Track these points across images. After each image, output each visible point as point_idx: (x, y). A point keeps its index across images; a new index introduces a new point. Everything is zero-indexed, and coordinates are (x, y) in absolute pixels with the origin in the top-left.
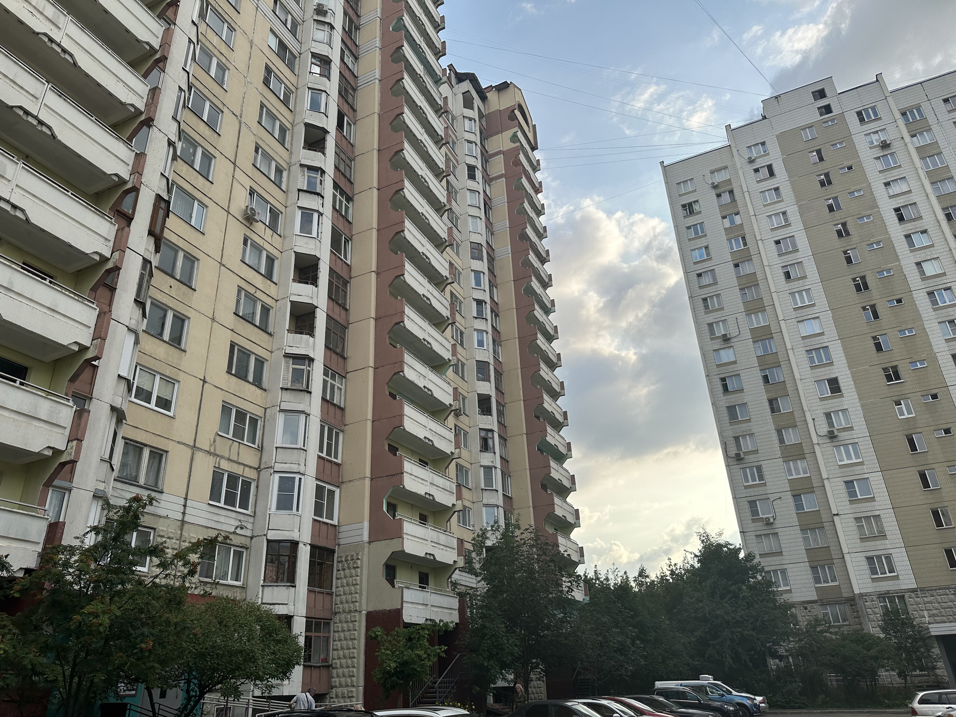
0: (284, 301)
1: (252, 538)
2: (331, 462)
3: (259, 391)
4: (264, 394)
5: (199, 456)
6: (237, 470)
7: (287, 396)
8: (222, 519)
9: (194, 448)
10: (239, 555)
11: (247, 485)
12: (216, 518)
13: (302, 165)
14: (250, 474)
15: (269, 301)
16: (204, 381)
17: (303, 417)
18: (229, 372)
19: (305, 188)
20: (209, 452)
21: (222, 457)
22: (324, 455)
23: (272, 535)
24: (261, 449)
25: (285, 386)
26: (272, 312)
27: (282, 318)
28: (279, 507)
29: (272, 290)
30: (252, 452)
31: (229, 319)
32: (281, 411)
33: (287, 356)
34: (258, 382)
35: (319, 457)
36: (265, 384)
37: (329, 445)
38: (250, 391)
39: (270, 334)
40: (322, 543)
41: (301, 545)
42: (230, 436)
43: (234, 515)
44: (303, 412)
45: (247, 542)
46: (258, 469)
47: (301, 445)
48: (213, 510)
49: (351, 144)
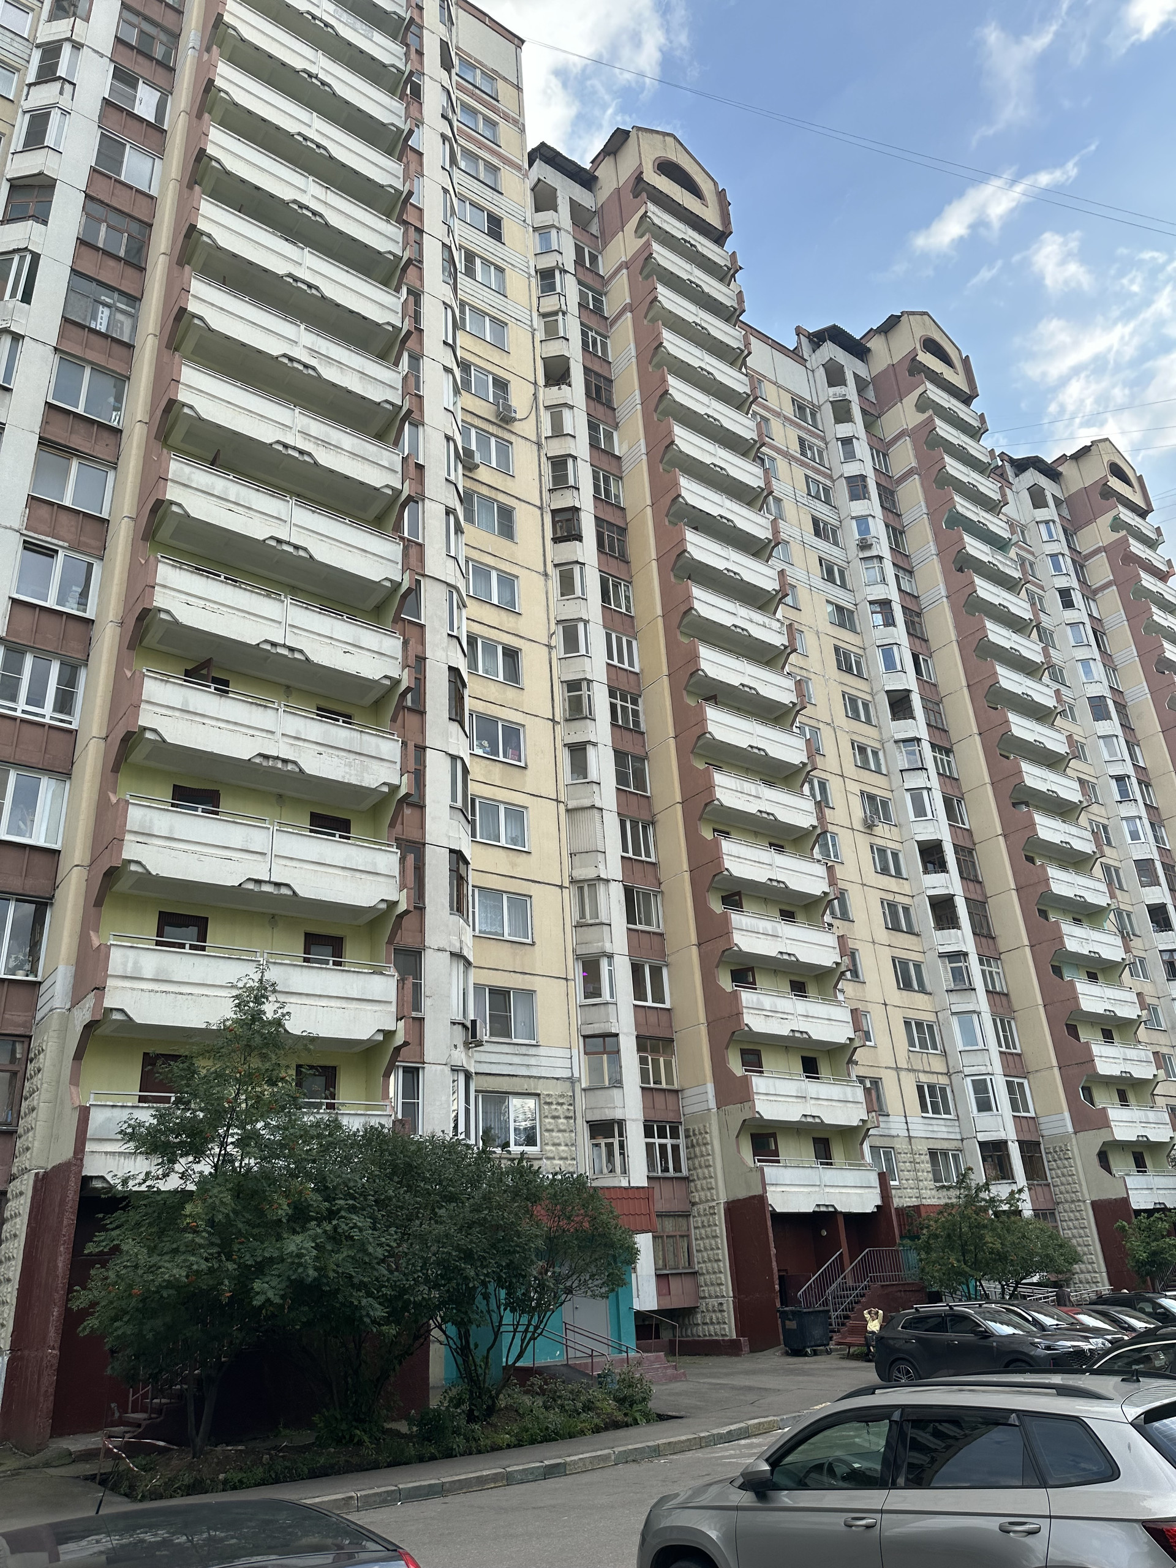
0: (920, 897)
1: (962, 1140)
2: (1012, 1054)
3: (926, 997)
4: (931, 998)
5: (903, 1074)
6: (933, 1079)
7: (954, 998)
8: (935, 1128)
9: (897, 1069)
10: (955, 1157)
11: (943, 1090)
12: (930, 1128)
13: (896, 742)
14: (943, 1080)
15: (906, 901)
16: (886, 1005)
17: (975, 1016)
18: (899, 988)
19: (907, 767)
20: (908, 1070)
21: (919, 1071)
22: (1004, 1049)
23: (982, 1137)
24: (945, 1054)
25: (949, 988)
26: (912, 911)
27: (925, 917)
28: (980, 1110)
29: (906, 888)
30: (938, 1058)
31: (883, 935)
32: (953, 1014)
33: (941, 956)
34: (922, 990)
35: (1001, 1052)
36: (929, 988)
37: (1005, 1037)
38: (920, 1000)
39: (918, 935)
40: (1027, 1137)
41: (1010, 1143)
42: (918, 1049)
43: (942, 1122)
44: (974, 1012)
45: (958, 1144)
46: (948, 1074)
47: (981, 1046)
48: (926, 1121)
49: (935, 685)
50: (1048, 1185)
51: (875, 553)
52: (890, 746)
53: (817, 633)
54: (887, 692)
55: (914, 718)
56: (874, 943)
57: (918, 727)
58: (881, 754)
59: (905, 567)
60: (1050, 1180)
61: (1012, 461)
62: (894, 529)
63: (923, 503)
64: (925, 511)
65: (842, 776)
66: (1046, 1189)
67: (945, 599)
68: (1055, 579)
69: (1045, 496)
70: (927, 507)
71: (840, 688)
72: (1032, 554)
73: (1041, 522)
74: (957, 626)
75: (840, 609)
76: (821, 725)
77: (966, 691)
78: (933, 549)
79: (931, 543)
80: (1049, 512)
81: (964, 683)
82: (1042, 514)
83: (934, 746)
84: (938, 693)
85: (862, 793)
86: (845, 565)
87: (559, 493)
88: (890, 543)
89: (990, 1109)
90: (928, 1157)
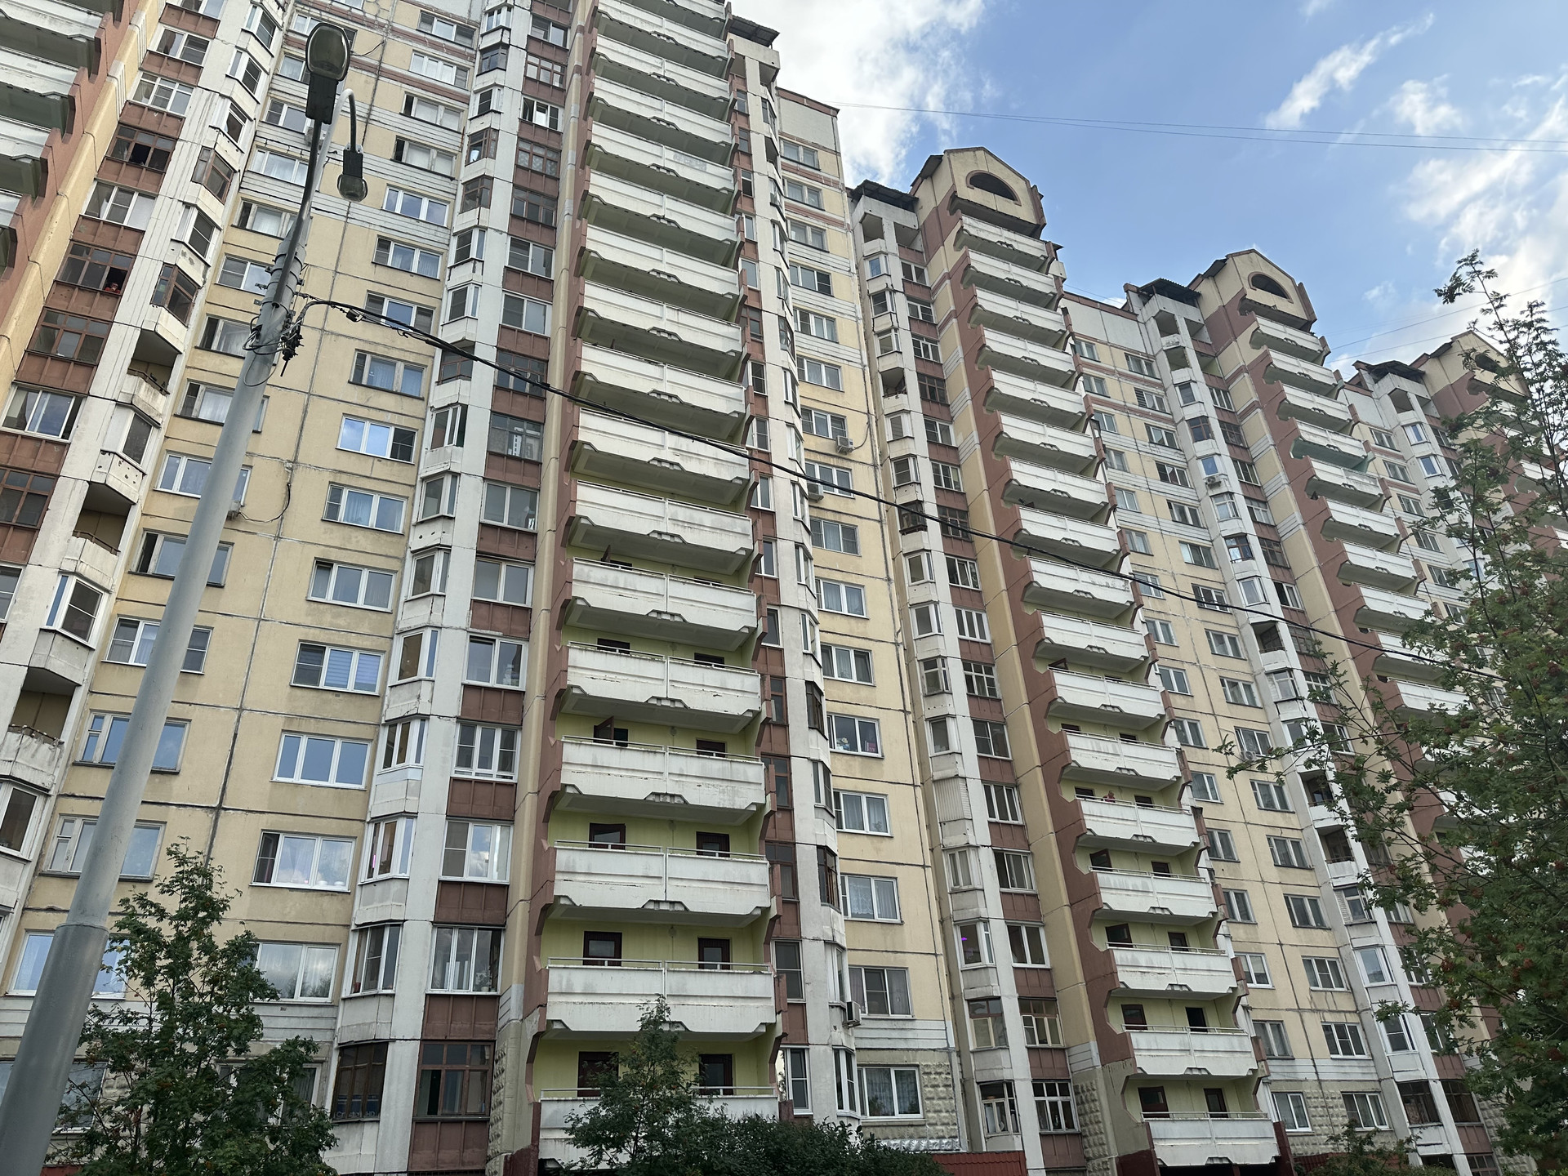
0: (1309, 830)
1: (1380, 1081)
2: (1425, 988)
3: (1325, 933)
4: (1331, 933)
5: (1306, 1015)
6: (1341, 1019)
7: (1355, 932)
8: (1348, 1070)
9: (1299, 1010)
10: (1374, 1100)
11: (1353, 1029)
12: (1342, 1070)
13: (1267, 674)
14: (1352, 1019)
15: (1295, 835)
16: (1281, 945)
17: (1379, 951)
18: (1295, 926)
19: (1281, 699)
20: (1312, 1010)
21: (1324, 1011)
23: (1400, 1078)
24: (1351, 991)
25: (1349, 922)
26: (1302, 845)
27: (1316, 851)
28: (1394, 1049)
29: (1293, 821)
30: (1343, 996)
31: (1273, 874)
32: (1355, 949)
33: (1337, 889)
34: (1321, 925)
35: (1412, 987)
36: (1328, 924)
38: (1318, 936)
39: (1311, 869)
40: (1451, 1076)
41: (1431, 1083)
42: (1321, 988)
43: (1355, 1063)
44: (1377, 946)
45: (1376, 1086)
46: (1357, 1012)
47: (1388, 981)
48: (1336, 1063)
49: (1303, 612)
50: (1482, 1126)
51: (1224, 489)
52: (1262, 678)
53: (1173, 575)
54: (1252, 624)
55: (1283, 649)
56: (1263, 881)
57: (1289, 656)
58: (1254, 687)
59: (1257, 497)
60: (1483, 1121)
61: (1369, 368)
62: (1243, 463)
63: (1268, 436)
64: (1271, 442)
65: (1214, 714)
66: (1481, 1130)
67: (1301, 527)
68: (1429, 481)
69: (1408, 399)
70: (1274, 439)
71: (1203, 626)
72: (1402, 458)
73: (1407, 425)
74: (1317, 553)
75: (1194, 548)
76: (1186, 666)
77: (1333, 615)
78: (1284, 479)
79: (1281, 474)
80: (1417, 414)
81: (1331, 609)
82: (1407, 417)
83: (1307, 674)
84: (1307, 620)
85: (1237, 729)
86: (1195, 503)
87: (903, 489)
88: (1240, 477)
89: (1407, 1048)
90: (1342, 1100)
